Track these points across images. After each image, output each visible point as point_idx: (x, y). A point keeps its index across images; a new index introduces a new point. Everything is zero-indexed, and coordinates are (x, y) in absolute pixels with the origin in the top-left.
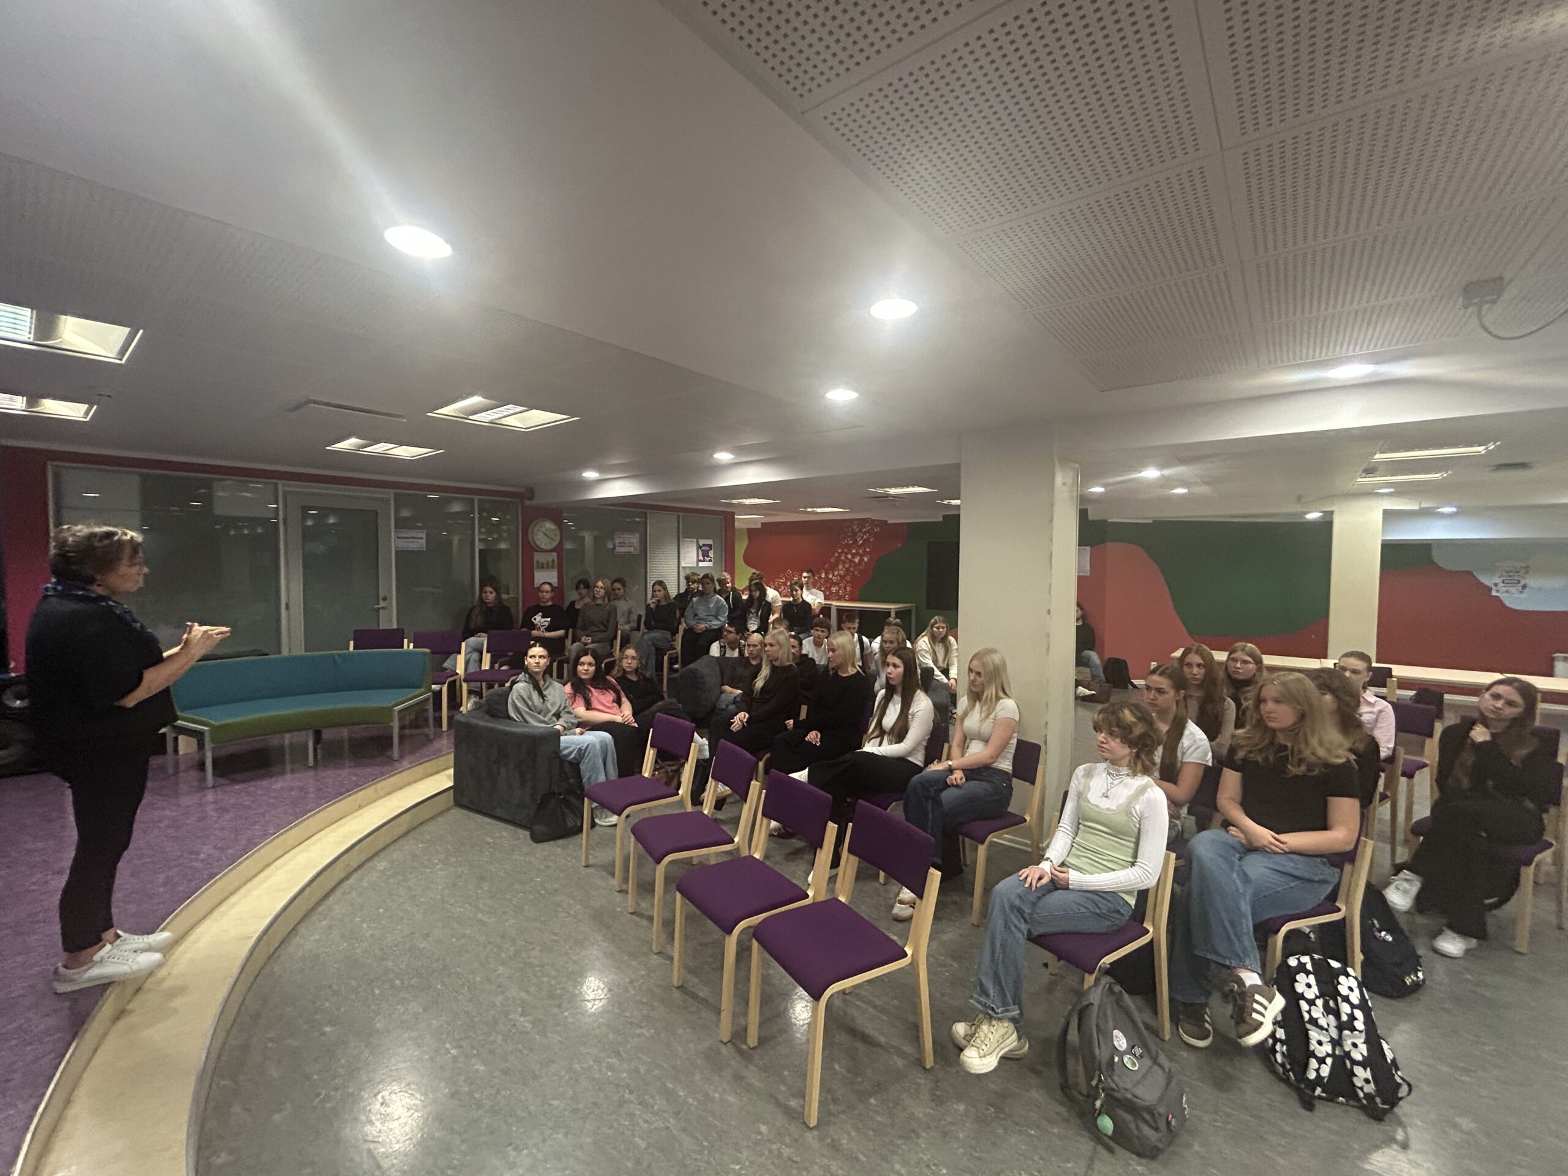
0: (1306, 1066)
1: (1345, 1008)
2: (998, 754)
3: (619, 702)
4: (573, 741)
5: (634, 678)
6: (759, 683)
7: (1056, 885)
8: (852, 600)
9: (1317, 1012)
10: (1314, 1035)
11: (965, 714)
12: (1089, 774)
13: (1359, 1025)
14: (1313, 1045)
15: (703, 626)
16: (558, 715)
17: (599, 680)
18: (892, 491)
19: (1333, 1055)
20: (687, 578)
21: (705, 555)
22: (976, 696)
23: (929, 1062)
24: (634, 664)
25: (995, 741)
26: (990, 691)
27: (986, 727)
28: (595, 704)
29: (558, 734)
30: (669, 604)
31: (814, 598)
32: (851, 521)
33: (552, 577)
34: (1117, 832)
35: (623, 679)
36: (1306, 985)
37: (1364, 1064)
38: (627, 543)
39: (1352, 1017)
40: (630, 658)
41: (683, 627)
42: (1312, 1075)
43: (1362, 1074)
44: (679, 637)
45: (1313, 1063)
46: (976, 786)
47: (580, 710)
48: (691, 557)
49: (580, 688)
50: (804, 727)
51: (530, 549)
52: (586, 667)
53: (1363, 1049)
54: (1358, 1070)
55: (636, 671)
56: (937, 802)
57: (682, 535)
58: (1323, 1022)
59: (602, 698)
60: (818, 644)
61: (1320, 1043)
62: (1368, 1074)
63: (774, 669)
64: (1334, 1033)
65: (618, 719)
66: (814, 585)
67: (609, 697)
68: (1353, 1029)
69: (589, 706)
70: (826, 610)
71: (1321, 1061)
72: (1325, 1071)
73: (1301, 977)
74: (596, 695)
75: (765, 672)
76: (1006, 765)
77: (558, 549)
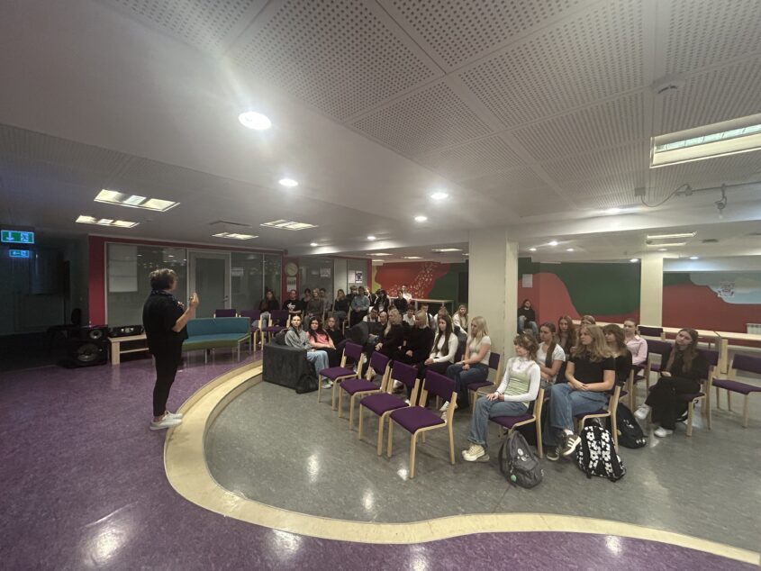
0: (588, 464)
1: (603, 443)
2: (482, 358)
3: (328, 339)
4: (312, 354)
5: (333, 330)
6: (387, 331)
7: (500, 400)
8: (425, 298)
9: (594, 445)
10: (592, 452)
11: (470, 343)
12: (513, 361)
13: (608, 449)
14: (592, 456)
15: (359, 309)
16: (304, 344)
17: (320, 330)
18: (442, 250)
19: (599, 460)
20: (351, 288)
21: (359, 278)
22: (474, 335)
23: (453, 462)
24: (333, 324)
25: (481, 352)
26: (480, 333)
27: (478, 347)
28: (319, 340)
29: (306, 351)
30: (345, 300)
31: (407, 297)
32: (424, 262)
33: (294, 287)
34: (522, 381)
35: (329, 330)
36: (591, 436)
37: (609, 462)
38: (326, 273)
39: (606, 446)
40: (332, 322)
41: (350, 309)
42: (591, 467)
43: (608, 465)
44: (349, 314)
45: (591, 462)
46: (474, 370)
47: (313, 342)
48: (352, 279)
49: (313, 334)
50: (406, 349)
51: (285, 276)
52: (315, 325)
53: (609, 457)
54: (607, 464)
55: (334, 327)
56: (458, 375)
57: (349, 269)
58: (595, 448)
59: (321, 338)
60: (410, 317)
61: (594, 455)
62: (610, 466)
63: (392, 326)
64: (599, 452)
65: (328, 346)
66: (408, 291)
67: (324, 337)
68: (606, 450)
69: (316, 341)
70: (413, 303)
71: (594, 461)
72: (595, 465)
73: (589, 434)
74: (318, 336)
75: (389, 327)
76: (486, 362)
77: (297, 276)
